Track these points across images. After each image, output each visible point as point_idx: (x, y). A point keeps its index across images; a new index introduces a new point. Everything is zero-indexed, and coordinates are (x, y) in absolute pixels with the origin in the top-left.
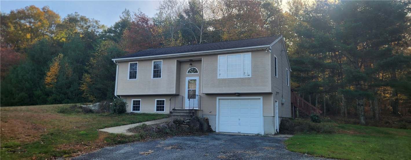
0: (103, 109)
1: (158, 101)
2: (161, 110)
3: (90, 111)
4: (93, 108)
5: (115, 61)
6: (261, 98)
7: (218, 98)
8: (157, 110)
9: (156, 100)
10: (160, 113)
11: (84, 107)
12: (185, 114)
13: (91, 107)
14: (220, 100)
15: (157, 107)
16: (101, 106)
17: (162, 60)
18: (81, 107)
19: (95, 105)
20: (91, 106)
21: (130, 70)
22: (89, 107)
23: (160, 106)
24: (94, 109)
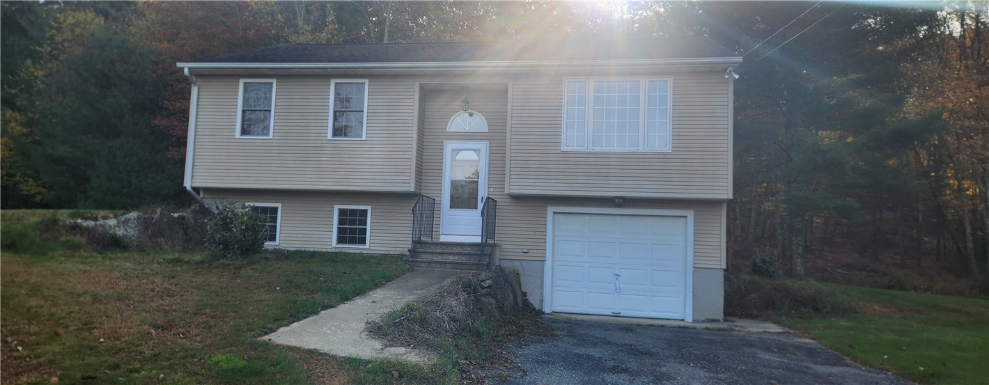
0: (154, 234)
1: (342, 212)
2: (353, 241)
3: (114, 244)
4: (120, 232)
5: (190, 69)
6: (690, 214)
7: (551, 210)
8: (341, 240)
9: (337, 208)
10: (352, 251)
11: (87, 229)
12: (464, 259)
13: (110, 226)
14: (557, 216)
15: (340, 231)
16: (145, 224)
17: (366, 81)
18: (75, 228)
19: (126, 222)
20: (111, 223)
21: (243, 107)
22: (103, 226)
23: (352, 228)
24: (125, 236)
